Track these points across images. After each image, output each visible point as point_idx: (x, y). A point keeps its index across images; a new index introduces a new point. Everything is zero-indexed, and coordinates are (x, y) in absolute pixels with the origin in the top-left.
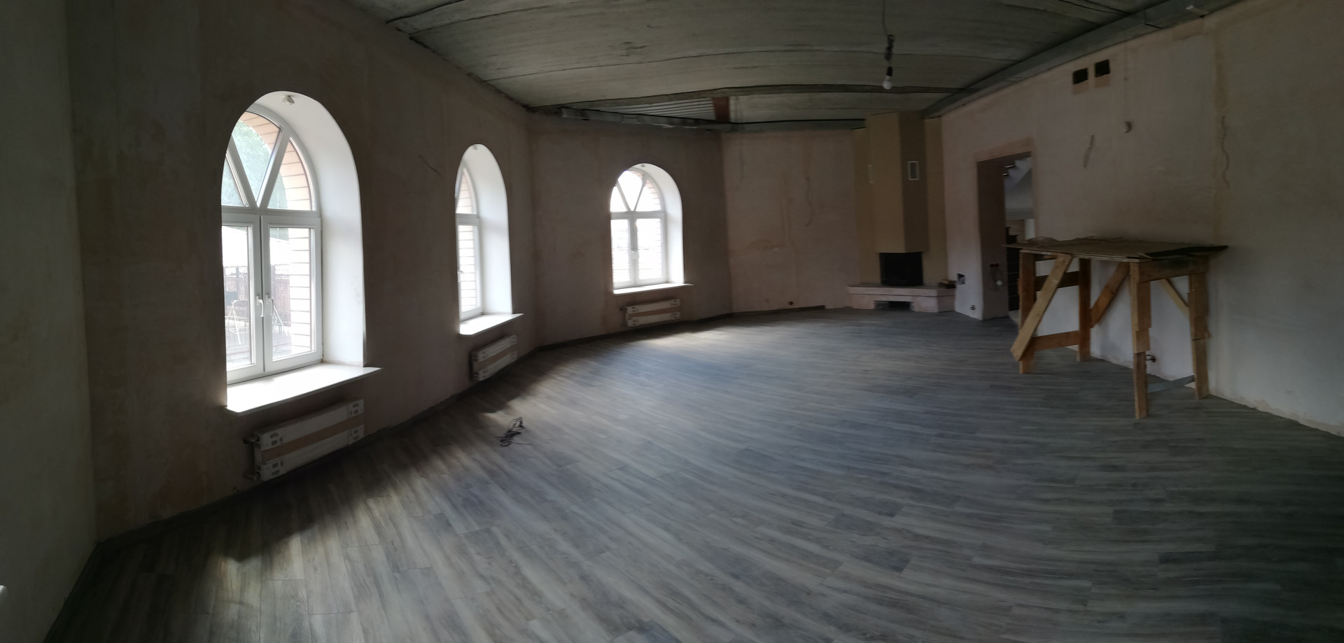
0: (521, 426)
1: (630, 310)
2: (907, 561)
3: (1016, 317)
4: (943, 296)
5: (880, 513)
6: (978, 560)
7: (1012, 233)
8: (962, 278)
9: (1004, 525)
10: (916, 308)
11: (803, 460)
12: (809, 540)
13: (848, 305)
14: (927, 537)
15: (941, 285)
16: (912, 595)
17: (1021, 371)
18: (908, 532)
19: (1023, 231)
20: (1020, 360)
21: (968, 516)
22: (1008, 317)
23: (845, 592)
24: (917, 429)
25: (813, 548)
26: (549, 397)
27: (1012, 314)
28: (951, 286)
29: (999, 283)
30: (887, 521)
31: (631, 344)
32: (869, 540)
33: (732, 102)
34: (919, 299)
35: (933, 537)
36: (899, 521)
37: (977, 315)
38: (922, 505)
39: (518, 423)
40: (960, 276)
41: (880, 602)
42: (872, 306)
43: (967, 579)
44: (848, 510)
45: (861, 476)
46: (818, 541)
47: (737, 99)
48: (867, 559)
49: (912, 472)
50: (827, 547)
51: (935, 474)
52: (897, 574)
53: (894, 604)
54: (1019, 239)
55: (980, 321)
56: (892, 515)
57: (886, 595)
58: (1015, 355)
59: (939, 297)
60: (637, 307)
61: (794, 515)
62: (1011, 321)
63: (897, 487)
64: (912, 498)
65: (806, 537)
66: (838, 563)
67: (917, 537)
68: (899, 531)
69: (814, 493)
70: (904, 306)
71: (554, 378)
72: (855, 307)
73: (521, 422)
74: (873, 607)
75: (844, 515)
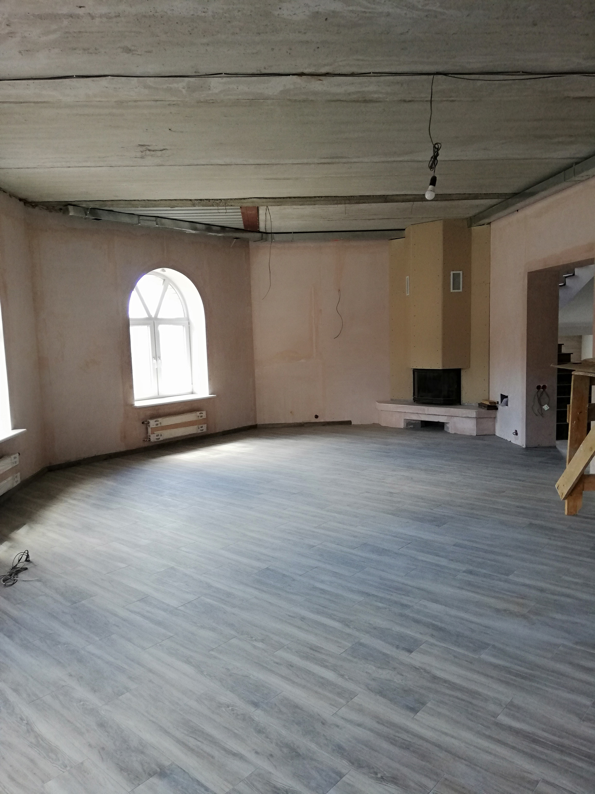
0: (27, 560)
1: (152, 423)
2: (424, 704)
3: (564, 447)
4: (483, 418)
5: (397, 647)
6: (503, 719)
7: (564, 350)
8: (505, 400)
9: (536, 685)
10: (451, 428)
11: (322, 582)
12: (326, 667)
13: (377, 422)
14: (445, 681)
15: (481, 405)
16: (427, 741)
17: (566, 513)
18: (425, 671)
19: (579, 349)
20: (565, 499)
21: (495, 667)
22: (555, 447)
23: (359, 725)
24: (444, 562)
25: (330, 675)
26: (60, 525)
27: (558, 443)
28: (493, 407)
29: (546, 407)
30: (404, 656)
31: (154, 460)
32: (385, 674)
33: (262, 211)
34: (455, 419)
35: (453, 683)
36: (416, 659)
37: (520, 441)
38: (444, 645)
39: (24, 557)
40: (503, 397)
41: (393, 741)
42: (402, 425)
43: (489, 737)
44: (366, 639)
45: (380, 605)
46: (334, 669)
47: (267, 209)
48: (381, 693)
49: (435, 608)
50: (342, 676)
51: (462, 614)
52: (412, 715)
53: (406, 746)
54: (573, 359)
55: (523, 449)
56: (410, 651)
57: (399, 735)
58: (559, 492)
59: (478, 418)
60: (160, 420)
61: (312, 639)
62: (558, 451)
63: (417, 622)
64: (432, 636)
65: (323, 664)
66: (353, 695)
67: (435, 678)
68: (416, 669)
69: (331, 617)
70: (438, 426)
71: (66, 502)
72: (383, 424)
73: (28, 556)
74: (385, 745)
75: (361, 644)
